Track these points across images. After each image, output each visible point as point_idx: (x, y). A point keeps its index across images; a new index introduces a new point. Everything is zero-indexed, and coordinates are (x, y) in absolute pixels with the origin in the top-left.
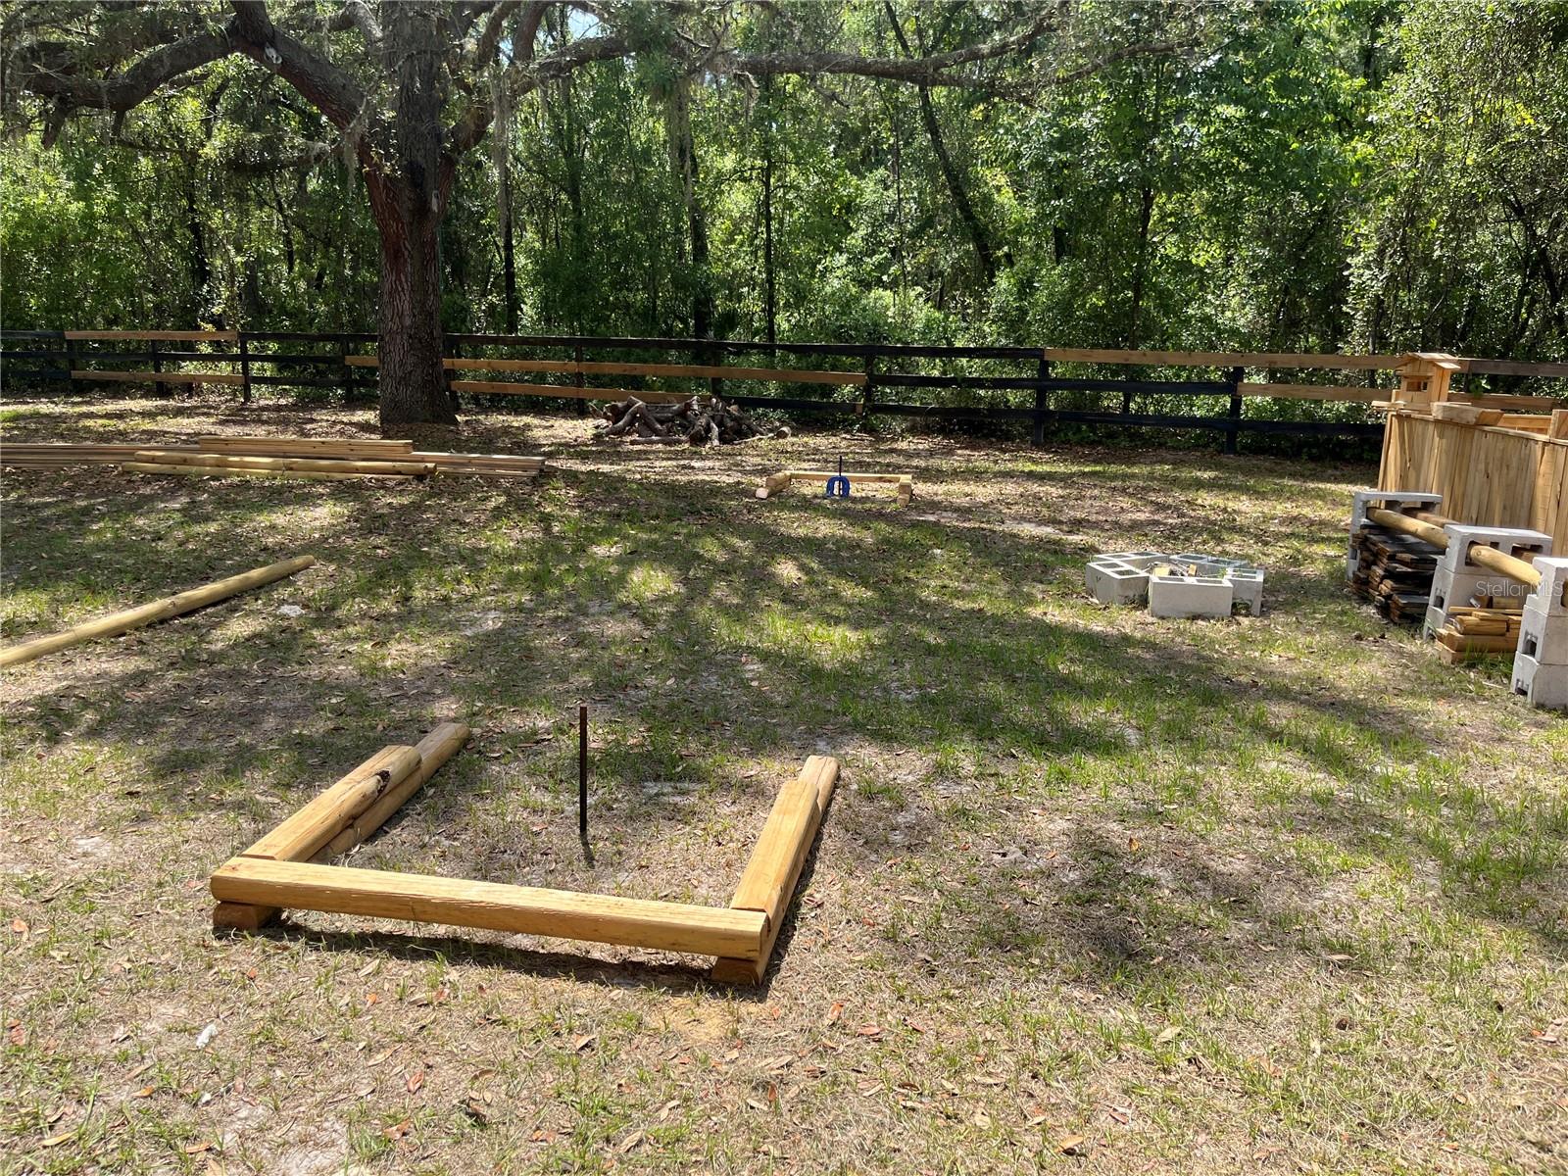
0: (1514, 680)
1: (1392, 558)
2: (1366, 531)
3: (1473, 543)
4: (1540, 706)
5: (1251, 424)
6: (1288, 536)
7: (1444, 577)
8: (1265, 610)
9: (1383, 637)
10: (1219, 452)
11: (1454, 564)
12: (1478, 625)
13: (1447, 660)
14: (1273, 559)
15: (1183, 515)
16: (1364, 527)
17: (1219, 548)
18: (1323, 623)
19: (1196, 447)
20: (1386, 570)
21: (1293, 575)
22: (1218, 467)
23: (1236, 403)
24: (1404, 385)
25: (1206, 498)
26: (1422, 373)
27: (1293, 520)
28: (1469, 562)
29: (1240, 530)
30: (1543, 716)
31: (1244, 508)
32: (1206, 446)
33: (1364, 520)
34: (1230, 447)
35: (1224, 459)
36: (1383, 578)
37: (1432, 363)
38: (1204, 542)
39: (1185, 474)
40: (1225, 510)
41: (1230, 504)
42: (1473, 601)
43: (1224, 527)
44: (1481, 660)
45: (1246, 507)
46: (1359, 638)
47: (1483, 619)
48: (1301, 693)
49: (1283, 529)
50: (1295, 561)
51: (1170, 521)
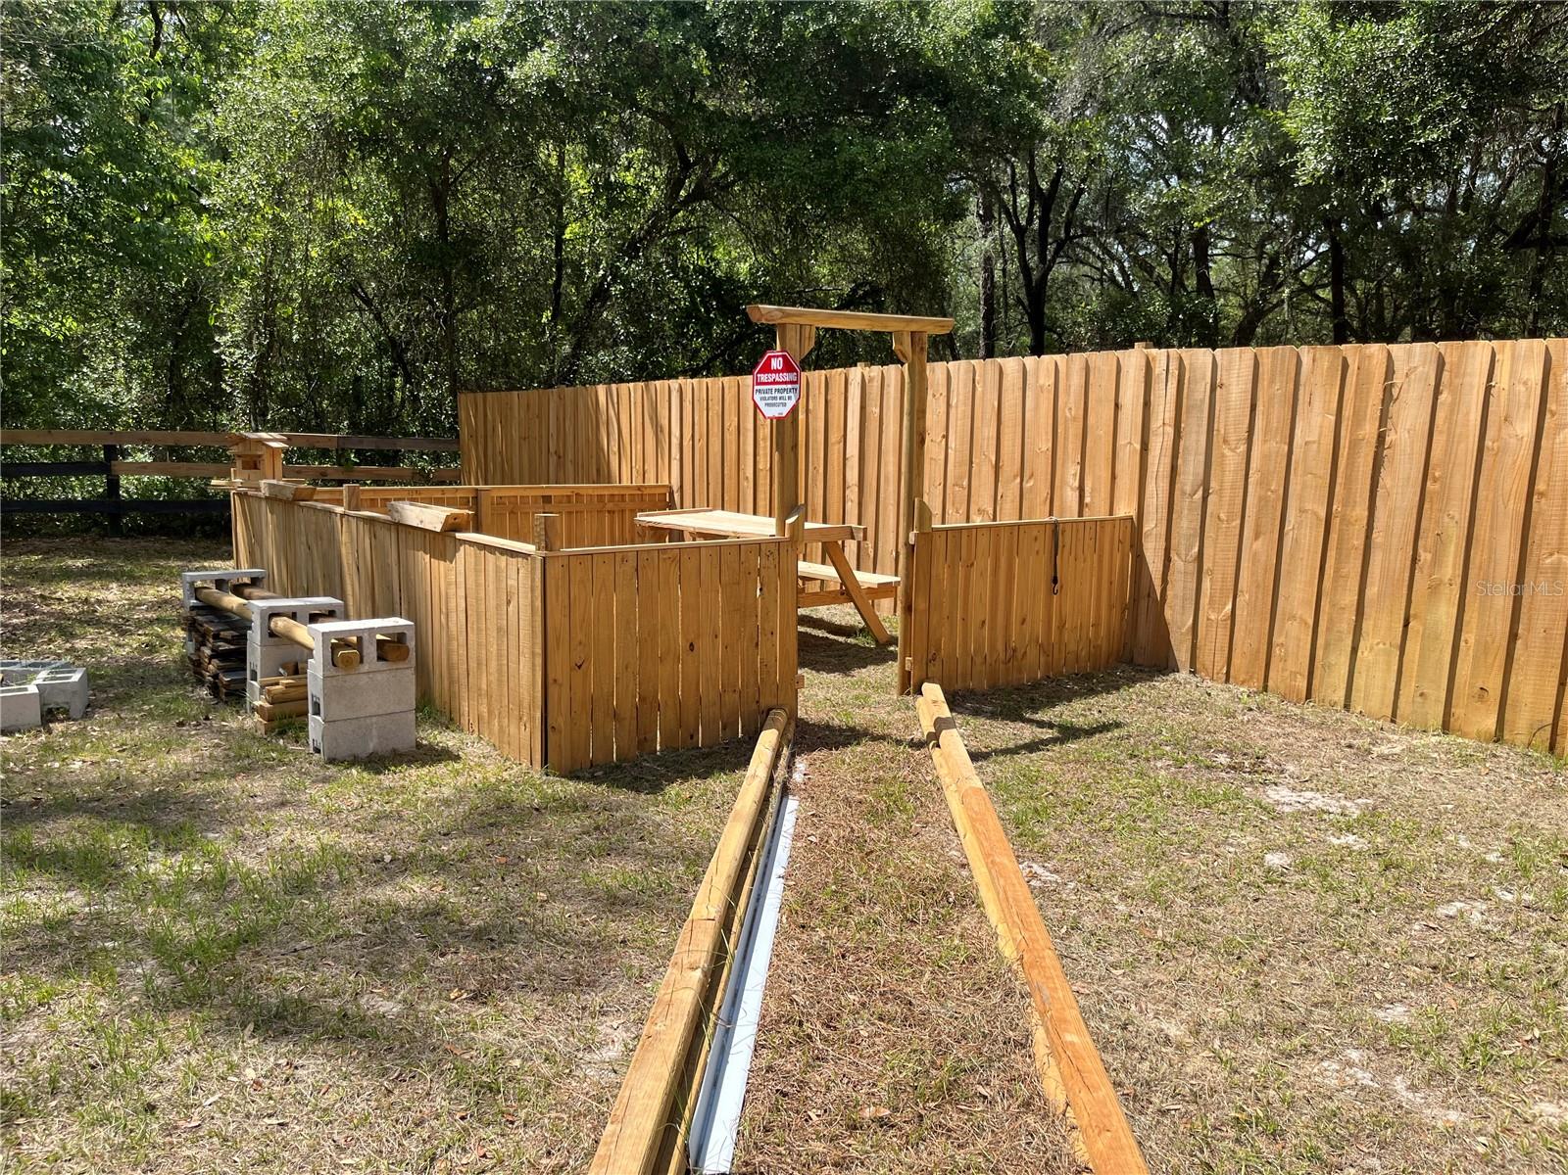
0: (311, 742)
1: (216, 637)
2: (194, 613)
3: (272, 615)
4: (332, 761)
5: (133, 505)
6: (151, 622)
7: (254, 649)
8: (89, 710)
9: (207, 718)
10: (102, 537)
11: (259, 638)
12: (283, 693)
13: (261, 732)
14: (128, 649)
15: (34, 612)
16: (193, 608)
17: (68, 645)
18: (150, 713)
19: (74, 533)
20: (212, 650)
21: (146, 664)
22: (98, 553)
23: (113, 485)
24: (239, 463)
25: (67, 591)
26: (253, 452)
27: (162, 603)
28: (272, 634)
29: (98, 622)
30: (332, 770)
31: (111, 597)
32: (87, 530)
33: (193, 601)
34: (116, 530)
35: (108, 543)
36: (211, 658)
37: (260, 441)
38: (51, 641)
39: (54, 564)
40: (86, 601)
41: (95, 594)
42: (281, 670)
43: (80, 621)
44: (290, 725)
45: (113, 595)
46: (181, 724)
47: (288, 686)
48: (90, 800)
49: (149, 616)
50: (151, 648)
51: (15, 621)
